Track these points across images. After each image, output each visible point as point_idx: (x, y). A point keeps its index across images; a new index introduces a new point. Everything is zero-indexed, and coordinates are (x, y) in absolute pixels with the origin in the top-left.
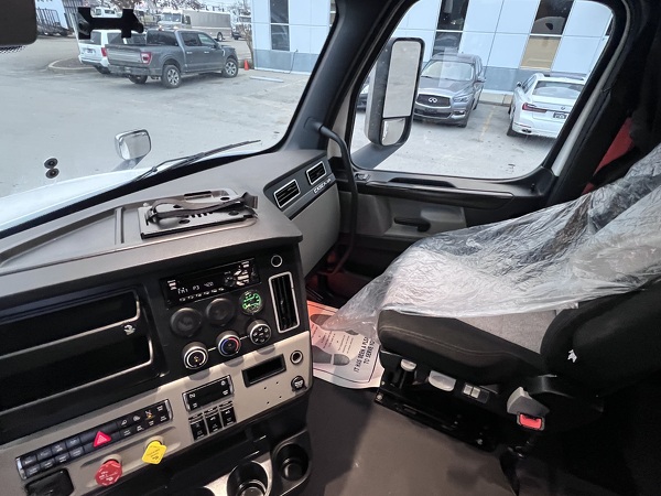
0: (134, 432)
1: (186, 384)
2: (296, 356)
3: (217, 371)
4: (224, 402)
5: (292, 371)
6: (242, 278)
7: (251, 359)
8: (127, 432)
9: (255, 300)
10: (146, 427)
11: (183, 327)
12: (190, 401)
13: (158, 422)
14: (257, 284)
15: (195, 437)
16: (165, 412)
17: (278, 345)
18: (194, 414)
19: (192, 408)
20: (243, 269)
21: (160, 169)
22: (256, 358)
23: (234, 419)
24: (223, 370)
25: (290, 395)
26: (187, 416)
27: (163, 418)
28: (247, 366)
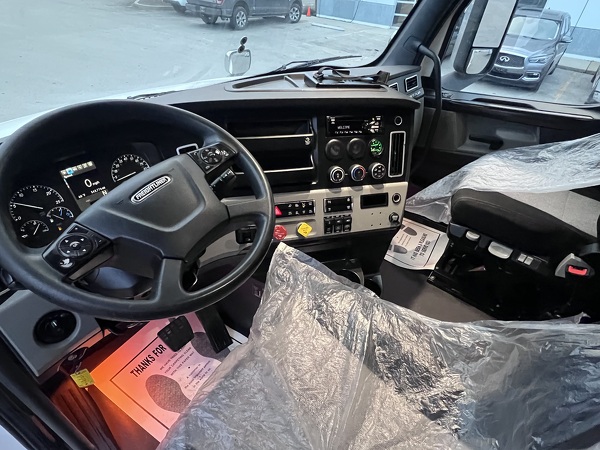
0: (294, 215)
1: (327, 194)
2: (396, 197)
3: (345, 191)
4: (347, 214)
5: (391, 208)
6: (374, 128)
7: (368, 189)
8: (290, 213)
9: (377, 147)
10: (301, 214)
11: (333, 151)
12: (328, 205)
13: (307, 214)
14: (382, 136)
15: (326, 231)
16: (312, 207)
17: (386, 185)
18: (328, 216)
19: (328, 211)
20: (376, 121)
21: (288, 67)
22: (371, 190)
23: (350, 229)
24: (350, 192)
25: (387, 225)
26: (323, 215)
27: (311, 211)
28: (364, 193)
